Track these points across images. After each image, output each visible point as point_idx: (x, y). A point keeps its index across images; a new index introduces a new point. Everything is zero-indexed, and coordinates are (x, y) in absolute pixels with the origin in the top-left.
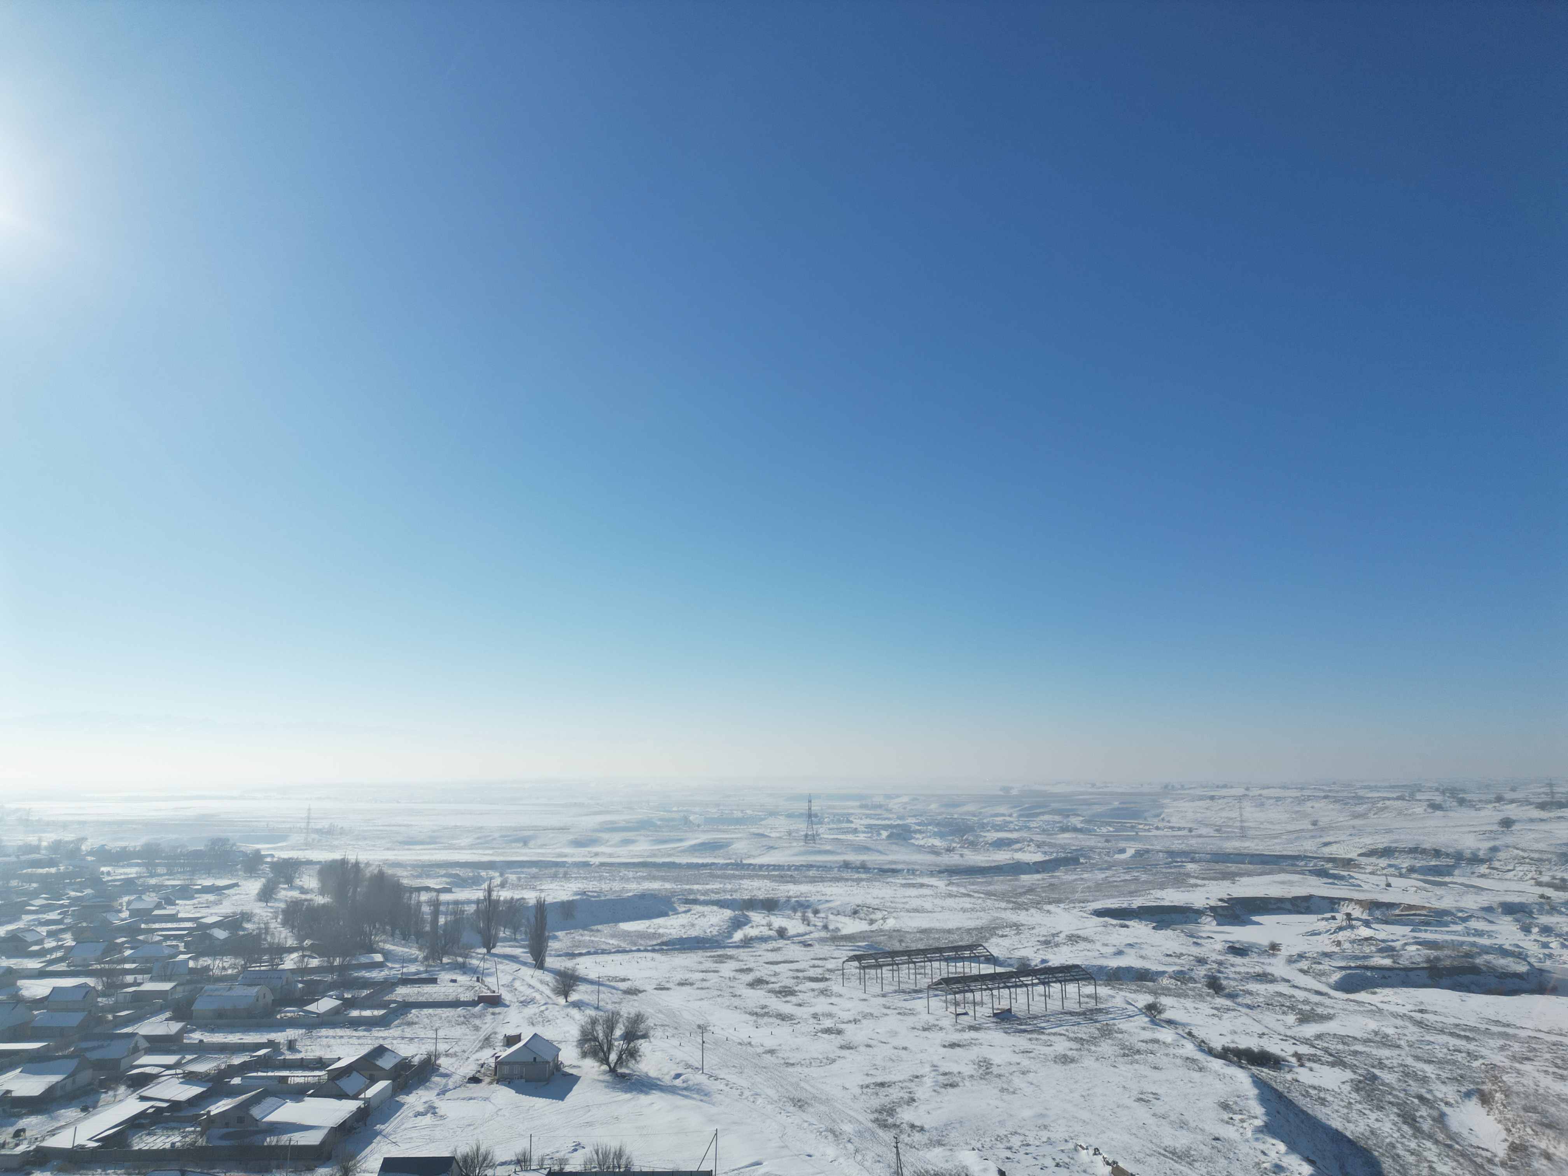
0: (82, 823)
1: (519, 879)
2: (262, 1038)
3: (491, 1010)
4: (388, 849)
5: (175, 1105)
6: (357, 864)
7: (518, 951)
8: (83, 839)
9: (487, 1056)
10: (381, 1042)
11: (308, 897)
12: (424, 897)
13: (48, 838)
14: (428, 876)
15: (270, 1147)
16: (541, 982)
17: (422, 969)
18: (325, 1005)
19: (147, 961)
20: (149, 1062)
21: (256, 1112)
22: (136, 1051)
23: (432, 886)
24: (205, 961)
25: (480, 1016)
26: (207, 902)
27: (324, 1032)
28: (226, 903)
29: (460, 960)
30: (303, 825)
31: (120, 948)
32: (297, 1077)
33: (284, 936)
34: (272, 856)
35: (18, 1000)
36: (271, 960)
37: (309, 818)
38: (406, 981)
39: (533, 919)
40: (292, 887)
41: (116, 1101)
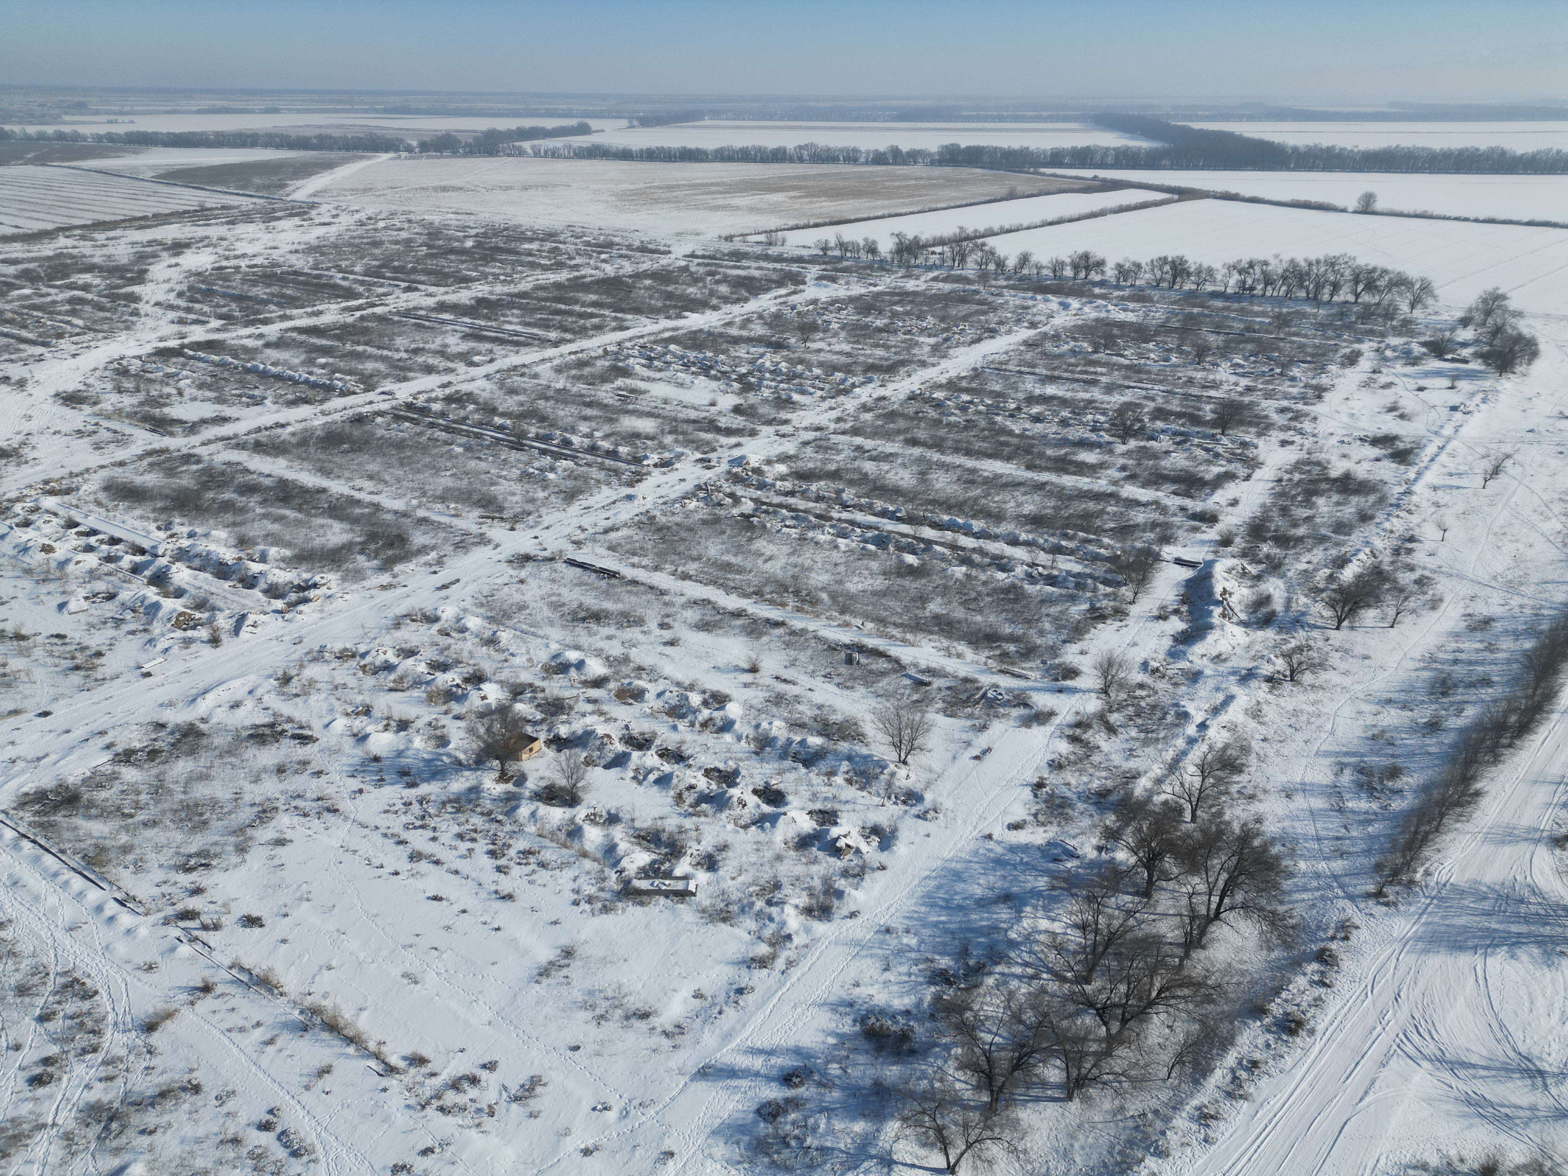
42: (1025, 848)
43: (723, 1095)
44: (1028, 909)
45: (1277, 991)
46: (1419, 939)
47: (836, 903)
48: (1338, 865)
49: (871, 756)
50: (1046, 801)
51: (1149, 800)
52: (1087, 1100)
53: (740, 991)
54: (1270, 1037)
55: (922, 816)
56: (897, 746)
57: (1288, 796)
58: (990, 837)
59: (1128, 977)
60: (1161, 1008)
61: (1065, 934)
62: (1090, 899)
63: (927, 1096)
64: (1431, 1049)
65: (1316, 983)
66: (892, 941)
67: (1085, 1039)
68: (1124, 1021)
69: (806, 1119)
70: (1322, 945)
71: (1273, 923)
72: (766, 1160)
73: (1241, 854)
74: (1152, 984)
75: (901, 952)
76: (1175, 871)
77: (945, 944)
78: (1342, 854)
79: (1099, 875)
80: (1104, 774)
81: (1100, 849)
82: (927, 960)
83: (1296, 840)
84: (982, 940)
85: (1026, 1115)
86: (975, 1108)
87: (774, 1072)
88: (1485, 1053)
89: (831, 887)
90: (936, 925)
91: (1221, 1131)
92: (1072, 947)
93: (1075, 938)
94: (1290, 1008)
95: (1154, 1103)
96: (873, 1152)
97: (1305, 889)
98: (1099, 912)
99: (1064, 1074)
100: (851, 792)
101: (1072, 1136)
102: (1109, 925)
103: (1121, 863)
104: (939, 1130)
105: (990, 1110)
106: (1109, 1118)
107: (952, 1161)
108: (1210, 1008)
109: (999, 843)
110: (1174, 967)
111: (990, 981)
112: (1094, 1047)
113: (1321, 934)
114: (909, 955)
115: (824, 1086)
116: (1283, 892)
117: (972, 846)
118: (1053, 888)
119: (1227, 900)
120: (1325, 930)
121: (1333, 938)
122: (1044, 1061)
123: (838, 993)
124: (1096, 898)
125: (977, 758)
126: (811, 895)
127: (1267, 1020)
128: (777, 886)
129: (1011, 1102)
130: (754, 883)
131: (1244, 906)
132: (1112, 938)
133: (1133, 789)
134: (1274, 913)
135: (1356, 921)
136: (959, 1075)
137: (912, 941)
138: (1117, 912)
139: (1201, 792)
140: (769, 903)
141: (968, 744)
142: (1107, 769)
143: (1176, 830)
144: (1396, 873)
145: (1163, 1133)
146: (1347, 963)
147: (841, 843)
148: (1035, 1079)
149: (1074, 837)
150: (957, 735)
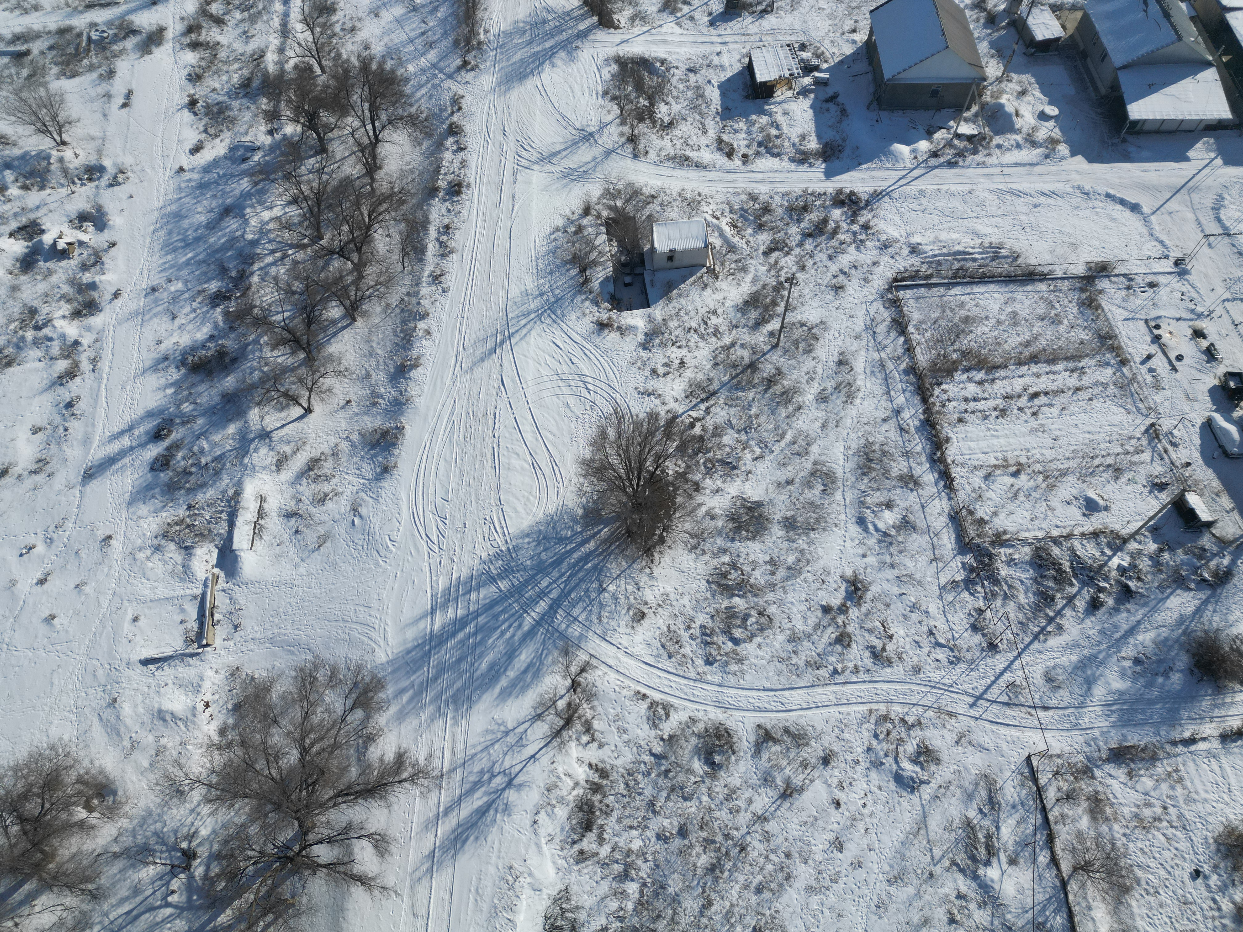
42: (215, 163)
43: (117, 478)
44: (248, 210)
45: (437, 171)
46: (500, 84)
47: (95, 294)
48: (432, 55)
49: (26, 153)
50: (206, 115)
51: (282, 71)
52: (365, 314)
53: (69, 405)
54: (447, 204)
55: (114, 183)
56: (44, 130)
57: (377, 15)
58: (181, 170)
59: (345, 218)
60: (376, 226)
61: (286, 213)
62: (287, 177)
63: (263, 381)
64: (534, 156)
65: (456, 151)
66: (163, 295)
67: (341, 277)
68: (359, 250)
69: (190, 450)
70: (448, 122)
71: (413, 124)
72: (182, 492)
73: (368, 81)
74: (362, 214)
75: (175, 298)
76: (332, 120)
77: (205, 273)
78: (430, 45)
79: (283, 154)
80: (236, 66)
81: (270, 132)
82: (199, 292)
83: (398, 49)
84: (230, 253)
85: (334, 348)
86: (300, 366)
87: (144, 439)
88: (561, 140)
89: (80, 285)
90: (188, 263)
91: (449, 280)
92: (296, 220)
93: (294, 212)
94: (450, 177)
95: (404, 290)
96: (252, 436)
97: (421, 86)
98: (299, 183)
99: (342, 308)
100: (34, 197)
101: (369, 341)
102: (311, 189)
103: (292, 136)
104: (286, 395)
105: (310, 361)
106: (383, 316)
107: (306, 406)
108: (405, 207)
109: (192, 170)
110: (369, 193)
111: (255, 279)
112: (350, 279)
113: (445, 114)
114: (183, 297)
115: (188, 422)
116: (409, 97)
117: (173, 185)
118: (256, 184)
119: (377, 124)
120: (445, 110)
121: (453, 113)
122: (325, 308)
123: (149, 358)
124: (290, 173)
125: (125, 105)
126: (69, 301)
127: (441, 194)
128: (33, 312)
129: (320, 347)
130: (10, 321)
131: (390, 122)
132: (319, 197)
133: (266, 68)
134: (410, 116)
135: (460, 92)
136: (276, 353)
137: (179, 285)
138: (311, 176)
139: (316, 44)
140: (37, 328)
141: (108, 96)
142: (236, 60)
143: (316, 86)
144: (468, 42)
145: (419, 303)
146: (468, 127)
147: (61, 245)
148: (326, 323)
149: (246, 133)
150: (93, 93)
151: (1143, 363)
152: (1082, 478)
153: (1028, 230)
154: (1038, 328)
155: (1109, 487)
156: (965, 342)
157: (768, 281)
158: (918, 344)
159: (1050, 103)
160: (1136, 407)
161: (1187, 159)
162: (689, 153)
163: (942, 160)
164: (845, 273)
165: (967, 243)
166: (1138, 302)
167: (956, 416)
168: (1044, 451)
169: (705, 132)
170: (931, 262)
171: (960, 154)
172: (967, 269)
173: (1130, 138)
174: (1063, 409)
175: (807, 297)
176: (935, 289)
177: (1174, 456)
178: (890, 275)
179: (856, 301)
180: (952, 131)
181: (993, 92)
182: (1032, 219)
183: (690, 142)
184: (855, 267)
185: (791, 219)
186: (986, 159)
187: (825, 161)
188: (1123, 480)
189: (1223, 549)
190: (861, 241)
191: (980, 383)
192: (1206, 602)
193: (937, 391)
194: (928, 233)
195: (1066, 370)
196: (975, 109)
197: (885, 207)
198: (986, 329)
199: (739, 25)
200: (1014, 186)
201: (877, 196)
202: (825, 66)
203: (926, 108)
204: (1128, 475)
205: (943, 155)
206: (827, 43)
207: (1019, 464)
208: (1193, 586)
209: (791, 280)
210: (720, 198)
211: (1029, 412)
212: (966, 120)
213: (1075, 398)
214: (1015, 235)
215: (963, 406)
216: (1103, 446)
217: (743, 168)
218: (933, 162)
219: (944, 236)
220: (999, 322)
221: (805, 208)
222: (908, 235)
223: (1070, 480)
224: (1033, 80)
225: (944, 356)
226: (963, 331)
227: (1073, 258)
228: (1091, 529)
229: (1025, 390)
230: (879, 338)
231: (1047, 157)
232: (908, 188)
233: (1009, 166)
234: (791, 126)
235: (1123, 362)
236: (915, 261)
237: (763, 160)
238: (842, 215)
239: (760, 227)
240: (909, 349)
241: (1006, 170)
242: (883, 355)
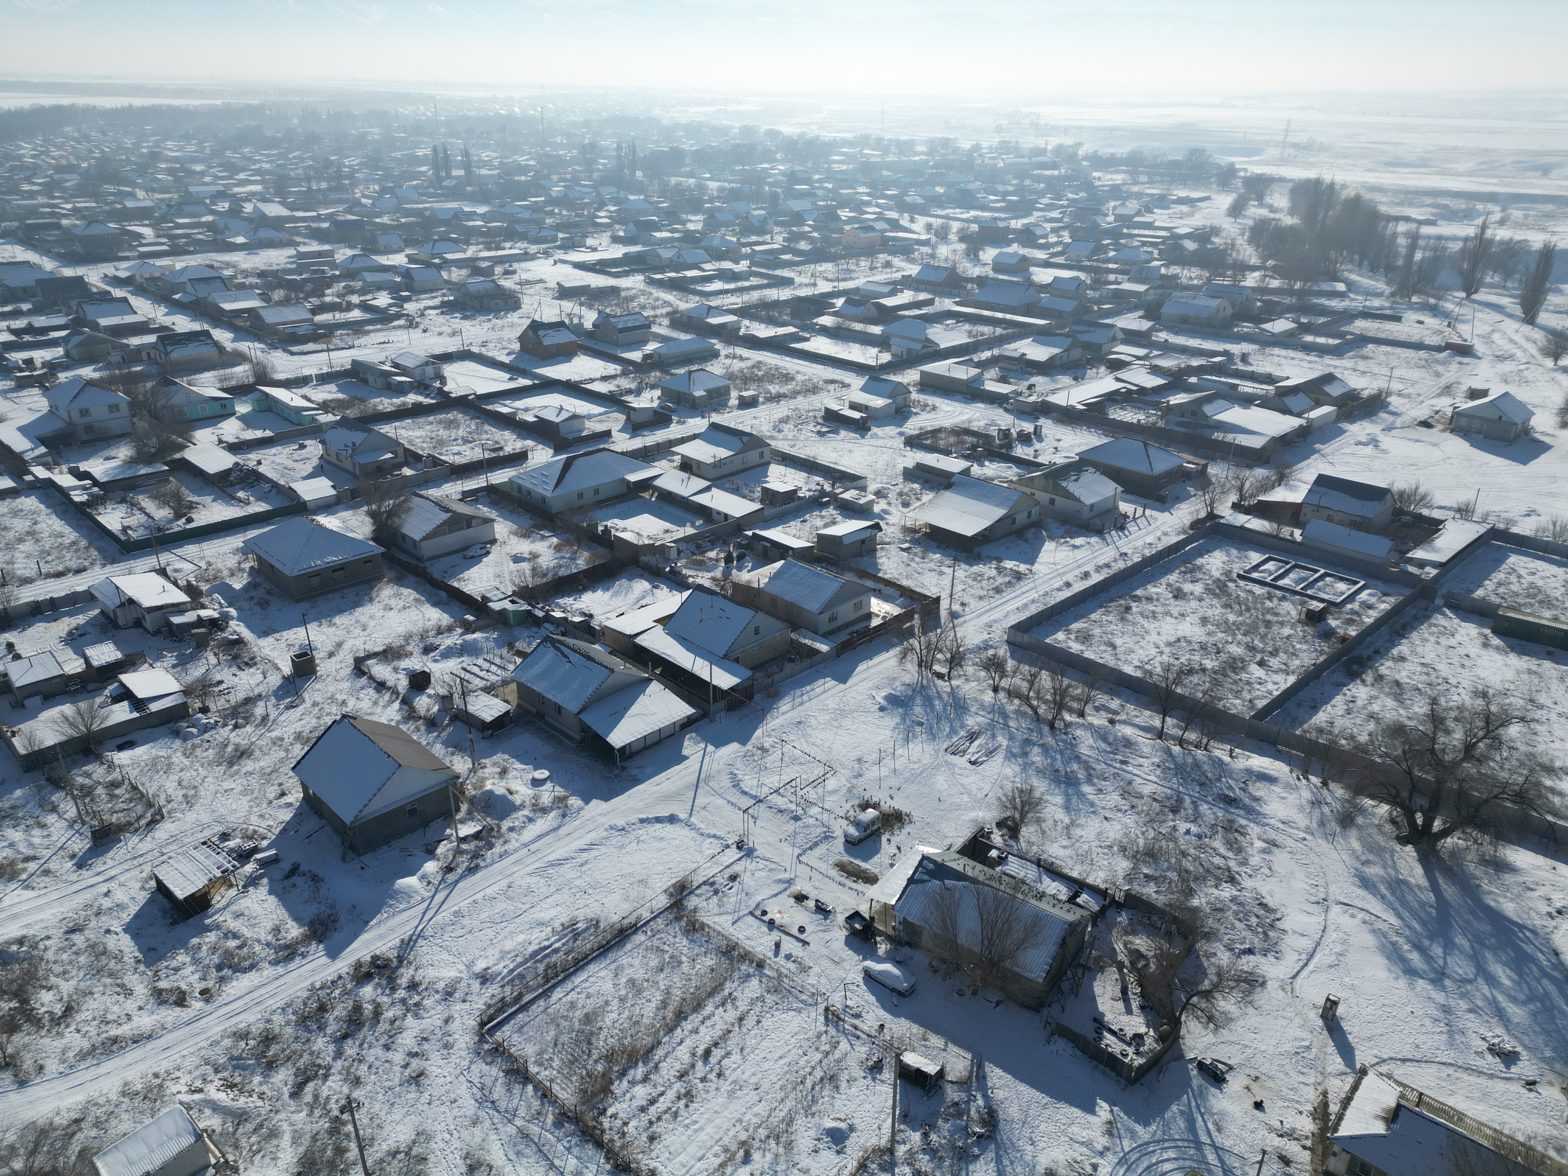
0: (1080, 128)
1: (1526, 217)
2: (1219, 347)
3: (1458, 359)
4: (1370, 170)
5: (1142, 390)
6: (1332, 185)
7: (1505, 301)
8: (1080, 145)
9: (1445, 404)
10: (1332, 370)
11: (1277, 216)
12: (1402, 227)
13: (1053, 142)
14: (1411, 204)
15: (1216, 441)
16: (1528, 339)
17: (1387, 304)
18: (1280, 326)
19: (1126, 263)
20: (1124, 351)
21: (1208, 409)
22: (1114, 339)
23: (1414, 216)
24: (1175, 270)
25: (1444, 363)
26: (1181, 213)
27: (1277, 351)
28: (1198, 215)
29: (1432, 301)
30: (1280, 138)
31: (1104, 249)
32: (1247, 387)
33: (1249, 254)
34: (1246, 170)
35: (1030, 283)
36: (1234, 276)
37: (1287, 130)
38: (1366, 315)
39: (1533, 267)
40: (1261, 205)
41: (1097, 377)
151: (776, 954)
152: (809, 1113)
153: (590, 891)
154: (663, 981)
155: (837, 1103)
156: (602, 1043)
157: (316, 1127)
158: (551, 1081)
159: (536, 769)
160: (802, 1001)
161: (686, 758)
162: (114, 1031)
163: (460, 871)
164: (416, 1055)
165: (538, 938)
166: (733, 900)
167: (644, 1137)
168: (756, 1109)
169: (128, 993)
170: (512, 980)
171: (476, 855)
172: (555, 965)
173: (627, 764)
174: (742, 1049)
175: (382, 1114)
176: (534, 1007)
177: (865, 1028)
178: (473, 1023)
179: (449, 1079)
180: (453, 838)
181: (473, 785)
182: (588, 879)
183: (110, 1017)
184: (425, 1039)
185: (310, 1031)
186: (506, 847)
187: (320, 942)
188: (843, 1085)
189: (969, 1090)
190: (415, 1005)
191: (645, 1079)
192: (998, 1160)
193: (606, 1122)
194: (490, 952)
195: (717, 1007)
196: (464, 807)
197: (424, 951)
198: (614, 1015)
199: (123, 851)
200: (551, 858)
201: (408, 945)
202: (265, 843)
203: (412, 830)
204: (844, 1077)
205: (458, 865)
206: (254, 820)
207: (743, 1143)
208: (976, 1151)
209: (349, 1106)
210: (191, 1062)
211: (713, 1076)
212: (462, 821)
213: (744, 1030)
214: (581, 903)
215: (645, 1118)
216: (802, 1063)
217: (209, 1008)
218: (451, 877)
219: (509, 945)
220: (622, 1000)
221: (323, 1009)
222: (468, 967)
223: (800, 1122)
224: (506, 757)
225: (589, 1075)
226: (592, 1033)
227: (649, 894)
228: (855, 1164)
229: (694, 1055)
230: (503, 1105)
231: (564, 816)
232: (439, 917)
233: (533, 841)
234: (253, 926)
235: (760, 965)
236: (493, 990)
237: (234, 983)
238: (375, 989)
239: (271, 1066)
240: (545, 1095)
241: (533, 847)
242: (519, 1122)
